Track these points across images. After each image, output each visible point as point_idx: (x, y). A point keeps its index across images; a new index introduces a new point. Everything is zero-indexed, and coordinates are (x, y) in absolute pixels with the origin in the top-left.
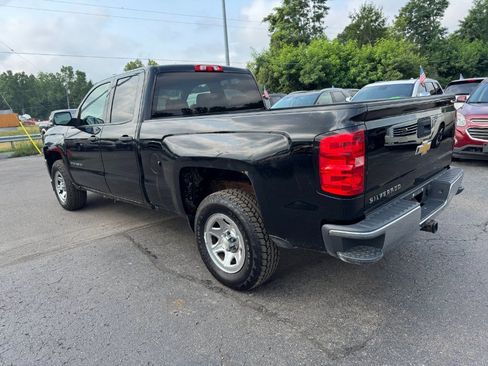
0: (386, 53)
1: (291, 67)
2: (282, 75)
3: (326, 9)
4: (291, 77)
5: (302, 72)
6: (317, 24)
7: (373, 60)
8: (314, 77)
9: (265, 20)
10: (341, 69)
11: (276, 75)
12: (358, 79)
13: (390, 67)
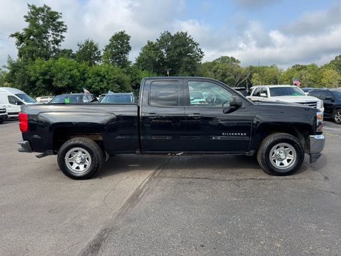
0: (108, 72)
1: (44, 74)
2: (38, 79)
3: (62, 37)
4: (45, 81)
5: (54, 79)
6: (56, 47)
7: (100, 75)
8: (65, 83)
9: (12, 36)
10: (81, 79)
11: (33, 78)
12: (93, 86)
13: (112, 81)
